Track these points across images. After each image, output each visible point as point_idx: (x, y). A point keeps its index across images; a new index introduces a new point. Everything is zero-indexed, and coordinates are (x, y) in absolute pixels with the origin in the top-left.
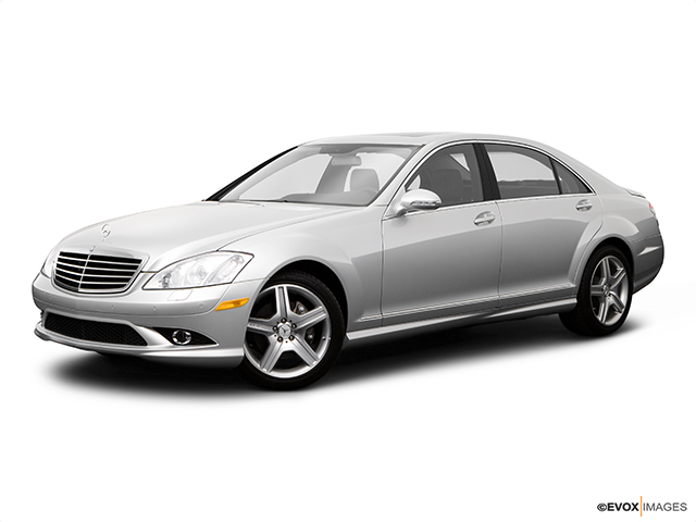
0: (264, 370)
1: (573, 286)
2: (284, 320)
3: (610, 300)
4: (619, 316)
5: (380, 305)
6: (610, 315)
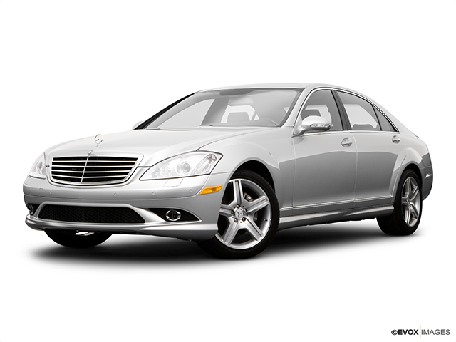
0: (226, 244)
1: (392, 196)
2: (239, 205)
3: (411, 208)
4: (416, 220)
5: (291, 200)
6: (411, 220)
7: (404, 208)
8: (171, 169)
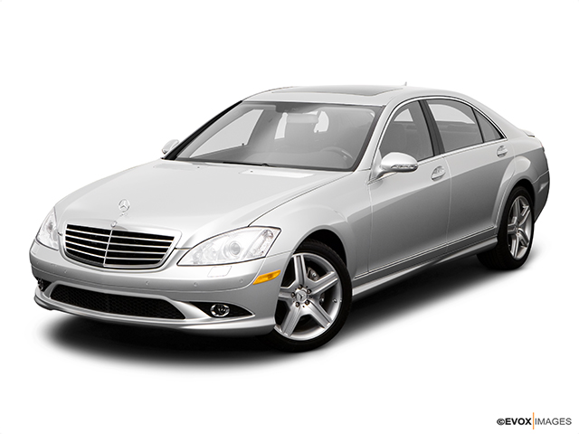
0: (286, 335)
1: (496, 227)
2: (301, 286)
3: (519, 236)
4: (525, 249)
5: (367, 263)
6: (520, 249)
7: (511, 237)
8: (216, 250)
